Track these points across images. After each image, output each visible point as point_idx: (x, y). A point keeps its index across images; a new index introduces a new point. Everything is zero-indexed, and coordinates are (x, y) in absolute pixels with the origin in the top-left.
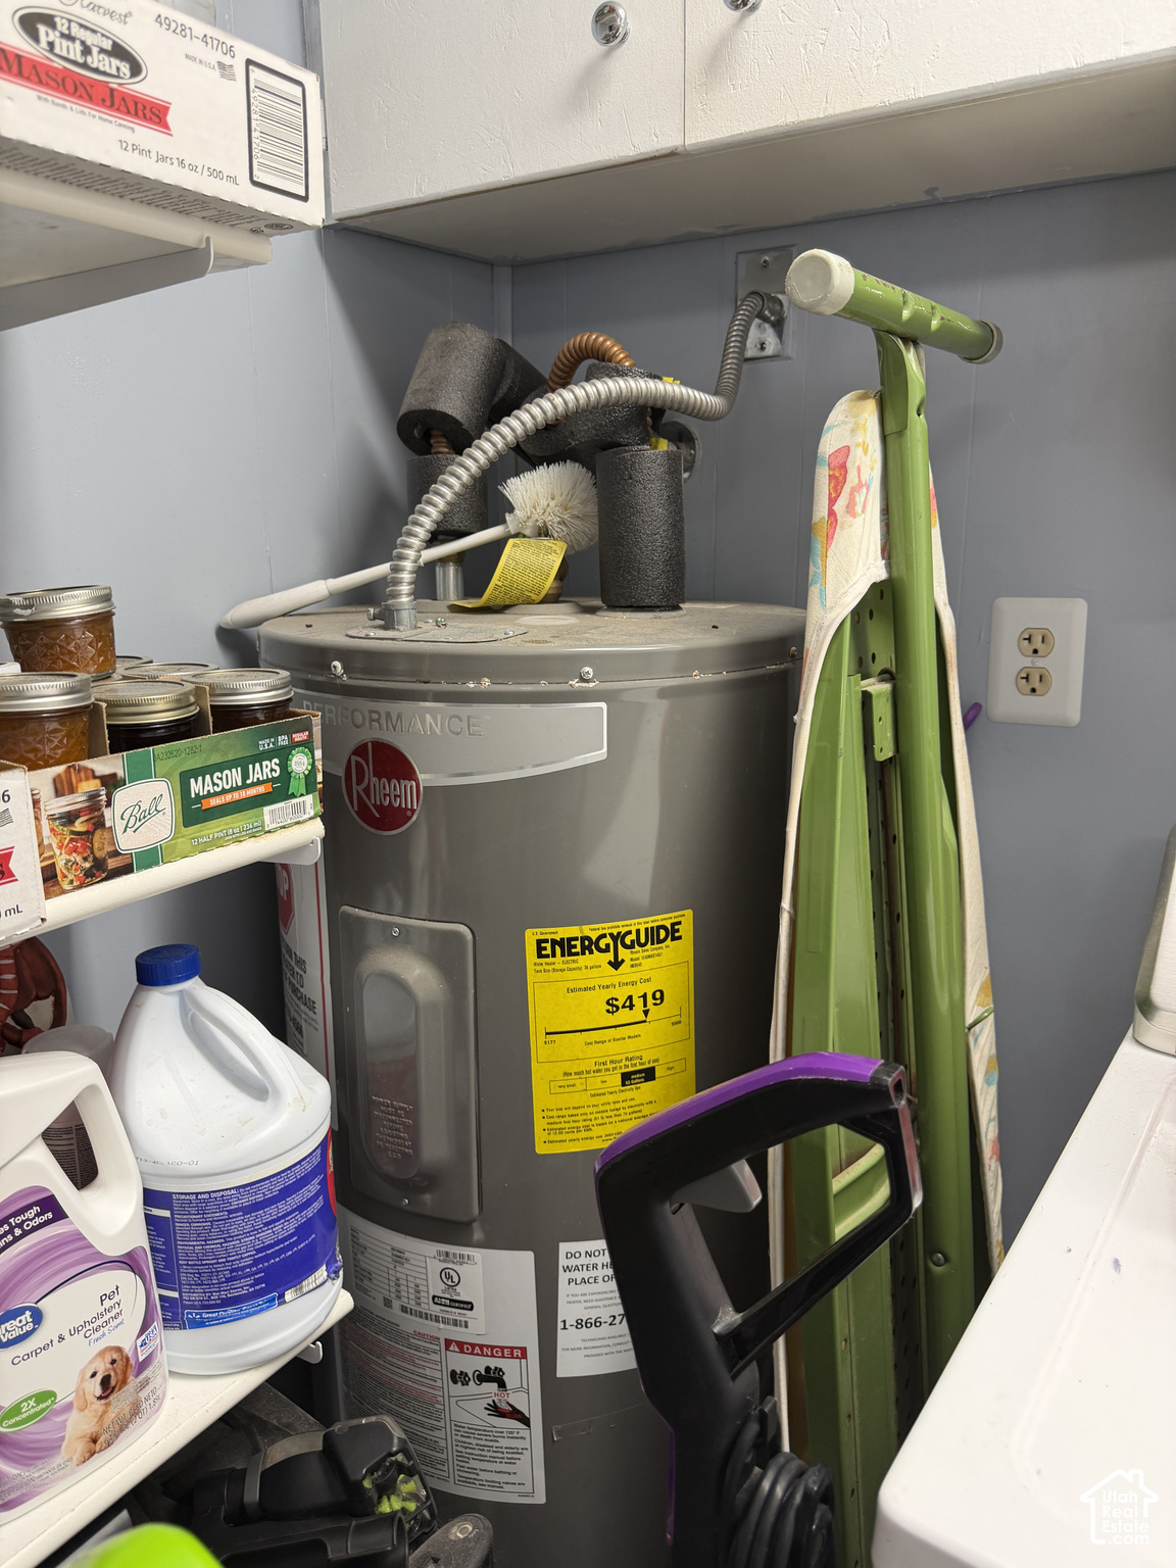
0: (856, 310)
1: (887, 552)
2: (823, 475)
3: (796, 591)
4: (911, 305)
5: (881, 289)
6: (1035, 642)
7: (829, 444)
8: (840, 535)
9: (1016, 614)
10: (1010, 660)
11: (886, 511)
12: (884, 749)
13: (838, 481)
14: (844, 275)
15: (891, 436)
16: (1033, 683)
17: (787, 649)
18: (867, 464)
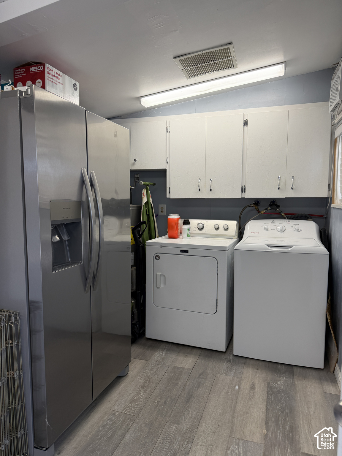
0: (144, 184)
1: (147, 199)
2: (142, 194)
3: (141, 204)
4: (148, 183)
5: (145, 183)
6: (162, 208)
7: (143, 192)
8: (144, 198)
9: (160, 206)
10: (160, 210)
11: (147, 197)
12: (148, 213)
13: (143, 195)
14: (143, 183)
15: (147, 192)
16: (162, 212)
17: (141, 207)
18: (145, 193)
